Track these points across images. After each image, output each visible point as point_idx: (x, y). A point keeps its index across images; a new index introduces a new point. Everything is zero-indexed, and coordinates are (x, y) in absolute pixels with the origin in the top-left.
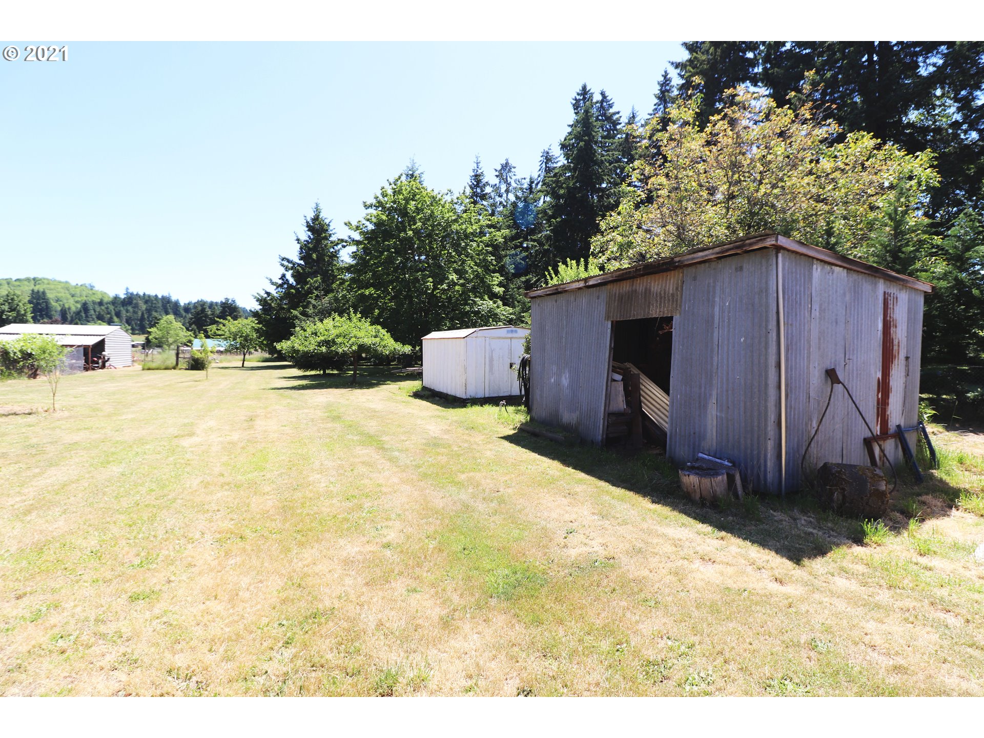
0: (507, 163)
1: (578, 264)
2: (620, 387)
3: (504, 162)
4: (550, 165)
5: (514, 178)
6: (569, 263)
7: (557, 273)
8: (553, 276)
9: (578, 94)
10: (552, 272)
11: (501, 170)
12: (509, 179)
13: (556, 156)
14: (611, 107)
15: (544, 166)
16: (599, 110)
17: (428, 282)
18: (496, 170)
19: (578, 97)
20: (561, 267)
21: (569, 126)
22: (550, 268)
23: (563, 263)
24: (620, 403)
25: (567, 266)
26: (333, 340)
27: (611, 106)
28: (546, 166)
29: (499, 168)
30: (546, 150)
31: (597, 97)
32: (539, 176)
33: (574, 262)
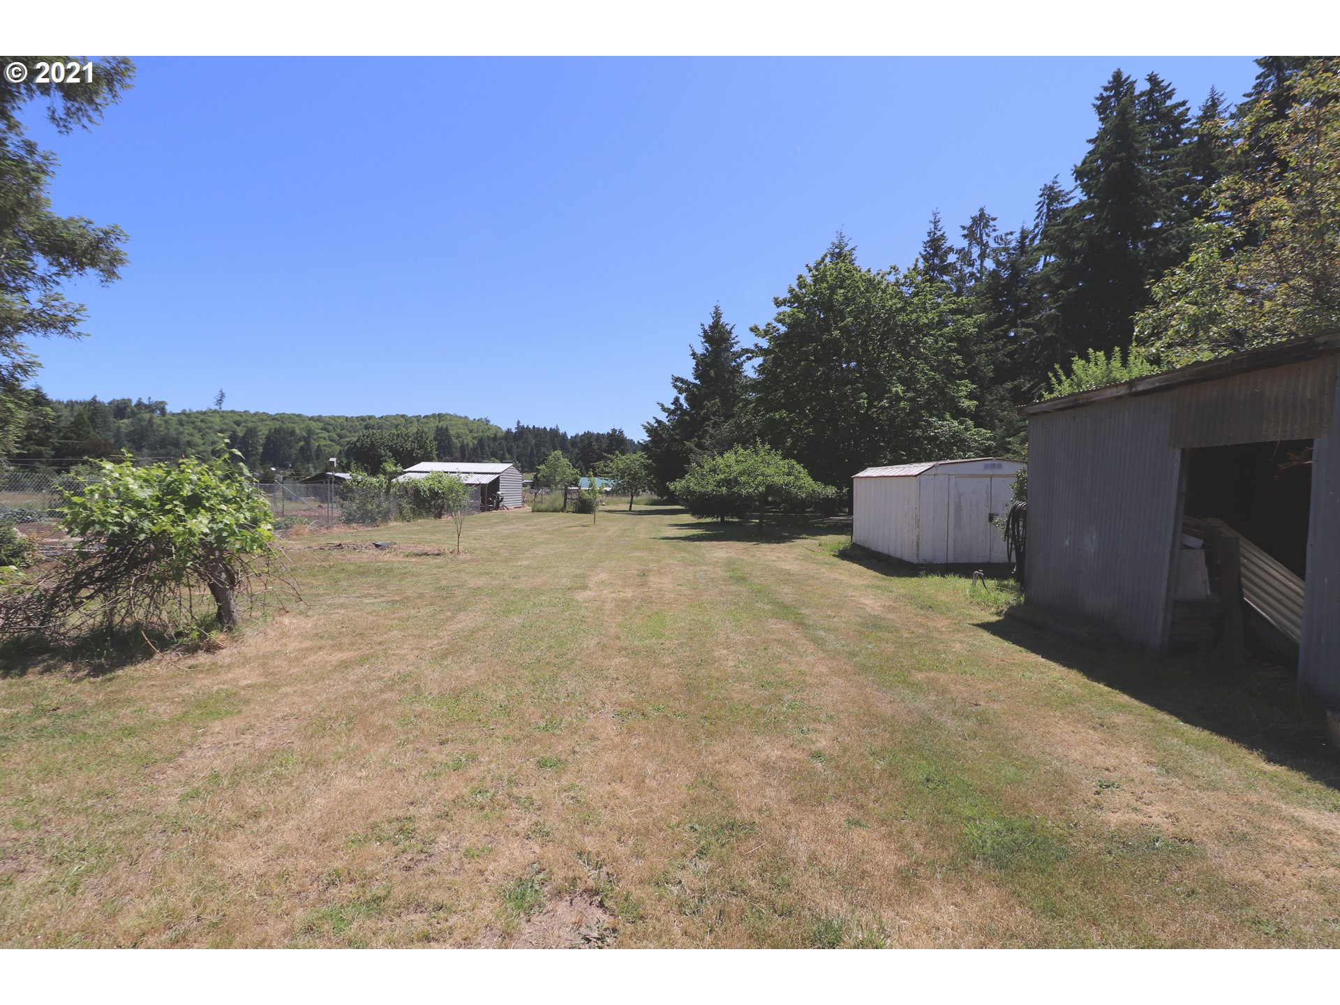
0: (982, 215)
1: (1109, 357)
2: (1199, 559)
3: (977, 214)
4: (1056, 206)
5: (993, 234)
6: (1092, 357)
7: (1069, 372)
8: (1063, 378)
9: (1106, 89)
10: (1060, 372)
11: (971, 227)
12: (984, 237)
13: (1067, 190)
14: (1170, 97)
15: (1045, 211)
16: (1145, 105)
17: (862, 398)
18: (964, 228)
19: (1105, 94)
20: (1078, 364)
21: (1089, 141)
22: (1057, 366)
23: (1081, 357)
24: (1198, 583)
25: (1088, 361)
26: (736, 478)
27: (1169, 95)
28: (1049, 209)
29: (968, 223)
30: (1049, 183)
31: (1142, 86)
32: (1036, 226)
33: (1101, 354)
